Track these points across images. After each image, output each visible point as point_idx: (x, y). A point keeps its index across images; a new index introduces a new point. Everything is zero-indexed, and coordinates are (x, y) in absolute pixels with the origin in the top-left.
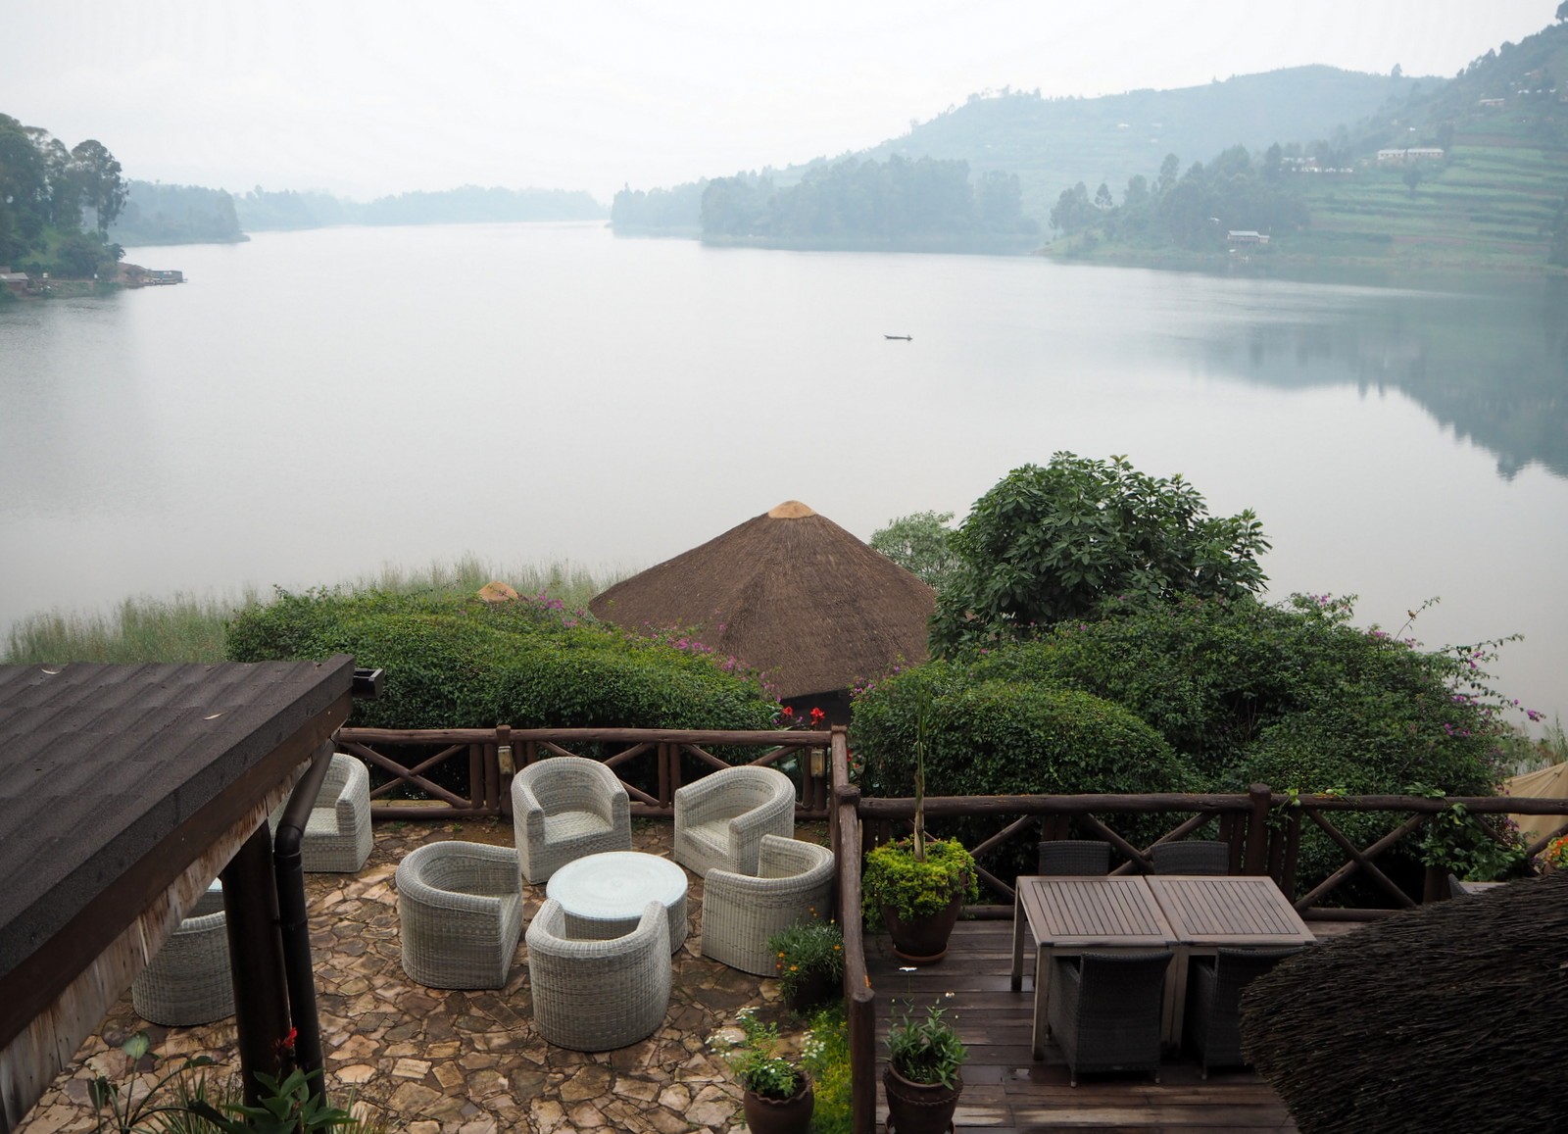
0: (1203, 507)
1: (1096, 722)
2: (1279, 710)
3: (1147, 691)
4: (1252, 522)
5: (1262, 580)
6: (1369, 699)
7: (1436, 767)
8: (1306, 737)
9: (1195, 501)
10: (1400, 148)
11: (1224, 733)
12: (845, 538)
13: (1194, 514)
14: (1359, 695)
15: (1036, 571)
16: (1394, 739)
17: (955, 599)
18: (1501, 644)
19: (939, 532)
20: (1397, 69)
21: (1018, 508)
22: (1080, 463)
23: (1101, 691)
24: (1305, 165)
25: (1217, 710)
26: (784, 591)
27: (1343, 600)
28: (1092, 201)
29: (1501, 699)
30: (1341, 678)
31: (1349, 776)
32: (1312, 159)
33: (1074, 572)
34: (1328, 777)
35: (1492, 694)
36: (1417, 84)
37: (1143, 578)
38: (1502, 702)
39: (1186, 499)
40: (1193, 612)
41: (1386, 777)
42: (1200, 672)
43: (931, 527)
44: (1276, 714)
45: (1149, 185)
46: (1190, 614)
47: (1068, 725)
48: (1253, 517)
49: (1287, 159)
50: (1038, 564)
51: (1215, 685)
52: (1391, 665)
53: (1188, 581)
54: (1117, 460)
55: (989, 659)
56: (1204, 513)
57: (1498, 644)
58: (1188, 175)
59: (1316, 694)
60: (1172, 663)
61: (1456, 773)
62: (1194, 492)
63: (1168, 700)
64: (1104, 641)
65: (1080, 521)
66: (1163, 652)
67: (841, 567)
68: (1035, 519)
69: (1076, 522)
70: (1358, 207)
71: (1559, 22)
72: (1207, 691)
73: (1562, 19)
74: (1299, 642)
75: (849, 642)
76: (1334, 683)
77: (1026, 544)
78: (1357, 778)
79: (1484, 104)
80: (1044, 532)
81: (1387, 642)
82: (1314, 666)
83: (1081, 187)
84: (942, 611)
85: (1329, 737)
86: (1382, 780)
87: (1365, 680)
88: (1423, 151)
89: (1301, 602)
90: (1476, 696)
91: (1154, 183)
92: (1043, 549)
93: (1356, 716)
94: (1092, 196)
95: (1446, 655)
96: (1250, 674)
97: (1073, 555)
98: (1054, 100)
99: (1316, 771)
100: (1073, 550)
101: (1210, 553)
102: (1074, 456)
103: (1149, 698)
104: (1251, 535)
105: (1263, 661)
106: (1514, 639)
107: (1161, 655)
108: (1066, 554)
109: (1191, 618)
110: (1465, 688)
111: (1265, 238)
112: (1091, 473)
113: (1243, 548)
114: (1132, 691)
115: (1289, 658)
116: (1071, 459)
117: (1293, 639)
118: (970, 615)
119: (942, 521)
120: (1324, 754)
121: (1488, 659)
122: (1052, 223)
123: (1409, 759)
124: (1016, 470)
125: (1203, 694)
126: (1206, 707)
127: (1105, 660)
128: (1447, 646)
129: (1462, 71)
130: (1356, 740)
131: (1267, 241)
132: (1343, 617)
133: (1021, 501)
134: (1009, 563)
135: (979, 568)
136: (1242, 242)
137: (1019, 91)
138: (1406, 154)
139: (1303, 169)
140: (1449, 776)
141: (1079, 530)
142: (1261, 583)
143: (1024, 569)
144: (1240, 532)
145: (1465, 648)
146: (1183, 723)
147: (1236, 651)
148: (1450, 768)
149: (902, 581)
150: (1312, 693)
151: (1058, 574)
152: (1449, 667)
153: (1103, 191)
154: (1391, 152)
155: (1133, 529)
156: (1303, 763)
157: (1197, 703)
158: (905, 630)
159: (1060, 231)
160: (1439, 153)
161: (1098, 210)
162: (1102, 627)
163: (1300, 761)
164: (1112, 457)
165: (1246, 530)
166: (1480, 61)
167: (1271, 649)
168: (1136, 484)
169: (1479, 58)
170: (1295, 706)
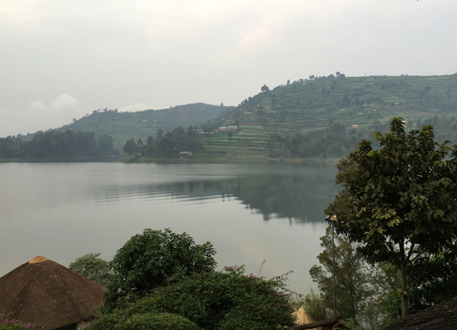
0: (193, 242)
1: (174, 323)
2: (228, 307)
3: (187, 308)
4: (210, 245)
5: (215, 264)
6: (255, 298)
7: (278, 318)
8: (239, 315)
9: (191, 240)
10: (225, 126)
11: (212, 319)
12: (60, 268)
13: (191, 245)
14: (251, 298)
15: (143, 271)
16: (265, 311)
17: (113, 286)
18: (288, 274)
19: (95, 260)
20: (222, 104)
21: (136, 250)
22: (153, 232)
23: (172, 311)
24: (200, 131)
25: (209, 311)
26: (37, 292)
27: (241, 267)
28: (136, 144)
29: (290, 292)
30: (245, 293)
31: (254, 326)
32: (201, 130)
33: (157, 270)
34: (248, 328)
35: (288, 290)
36: (228, 108)
37: (179, 269)
38: (291, 293)
39: (188, 240)
40: (197, 278)
41: (265, 324)
42: (203, 298)
43: (92, 259)
44: (228, 309)
45: (154, 139)
46: (196, 279)
47: (165, 326)
48: (210, 244)
49: (195, 130)
50: (144, 269)
51: (208, 302)
52: (258, 286)
53: (192, 267)
54: (167, 230)
55: (132, 307)
56: (194, 244)
57: (287, 274)
58: (166, 135)
59: (239, 300)
60: (193, 297)
61: (283, 318)
62: (190, 237)
63: (194, 310)
64: (170, 293)
65: (157, 252)
66: (189, 293)
67: (59, 279)
68: (141, 253)
69: (156, 253)
70: (216, 144)
71: (262, 92)
72: (205, 305)
73: (263, 91)
74: (231, 283)
75: (63, 308)
76: (243, 295)
77: (139, 263)
78: (256, 326)
79: (246, 114)
80: (145, 257)
81: (256, 279)
82: (237, 290)
83: (133, 140)
84: (109, 291)
85: (245, 314)
86: (264, 325)
87: (252, 292)
88: (232, 127)
89: (227, 269)
90: (284, 292)
91: (156, 138)
92: (145, 263)
93: (252, 305)
94: (136, 142)
95: (273, 281)
96: (218, 296)
97: (156, 264)
98: (122, 113)
99: (244, 326)
100: (156, 262)
101: (199, 257)
102: (151, 230)
103: (188, 311)
104: (210, 249)
105: (221, 291)
106: (291, 272)
107: (189, 295)
108: (153, 264)
109: (197, 280)
110: (280, 290)
111: (190, 154)
112: (157, 235)
113: (208, 254)
114: (182, 309)
115: (229, 289)
116: (150, 231)
117: (229, 282)
118: (119, 290)
119: (96, 256)
120: (245, 320)
121: (285, 280)
122: (124, 151)
123: (270, 316)
124: (133, 237)
125: (205, 306)
126: (206, 310)
127: (172, 299)
128: (273, 277)
129: (239, 104)
130: (253, 313)
131: (191, 154)
132: (242, 272)
133: (137, 247)
134: (134, 270)
135: (122, 273)
136: (184, 155)
137: (110, 110)
138: (227, 128)
139: (199, 133)
140: (282, 320)
141: (157, 255)
142: (215, 265)
143: (139, 271)
144: (207, 248)
145: (278, 277)
146: (200, 318)
147: (213, 289)
148: (282, 317)
149: (83, 281)
150: (238, 300)
151: (151, 271)
152: (275, 284)
153: (140, 141)
154: (223, 127)
155: (174, 252)
156: (239, 324)
157: (203, 309)
158: (85, 299)
159: (127, 154)
160: (236, 128)
161: (139, 147)
162: (168, 288)
163: (238, 324)
164: (165, 229)
165: (208, 248)
166: (244, 102)
167: (223, 287)
168: (173, 237)
169: (243, 101)
170: (233, 305)
